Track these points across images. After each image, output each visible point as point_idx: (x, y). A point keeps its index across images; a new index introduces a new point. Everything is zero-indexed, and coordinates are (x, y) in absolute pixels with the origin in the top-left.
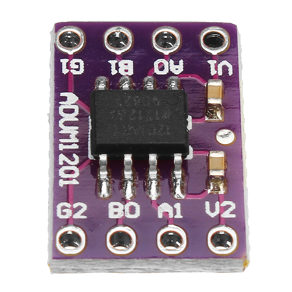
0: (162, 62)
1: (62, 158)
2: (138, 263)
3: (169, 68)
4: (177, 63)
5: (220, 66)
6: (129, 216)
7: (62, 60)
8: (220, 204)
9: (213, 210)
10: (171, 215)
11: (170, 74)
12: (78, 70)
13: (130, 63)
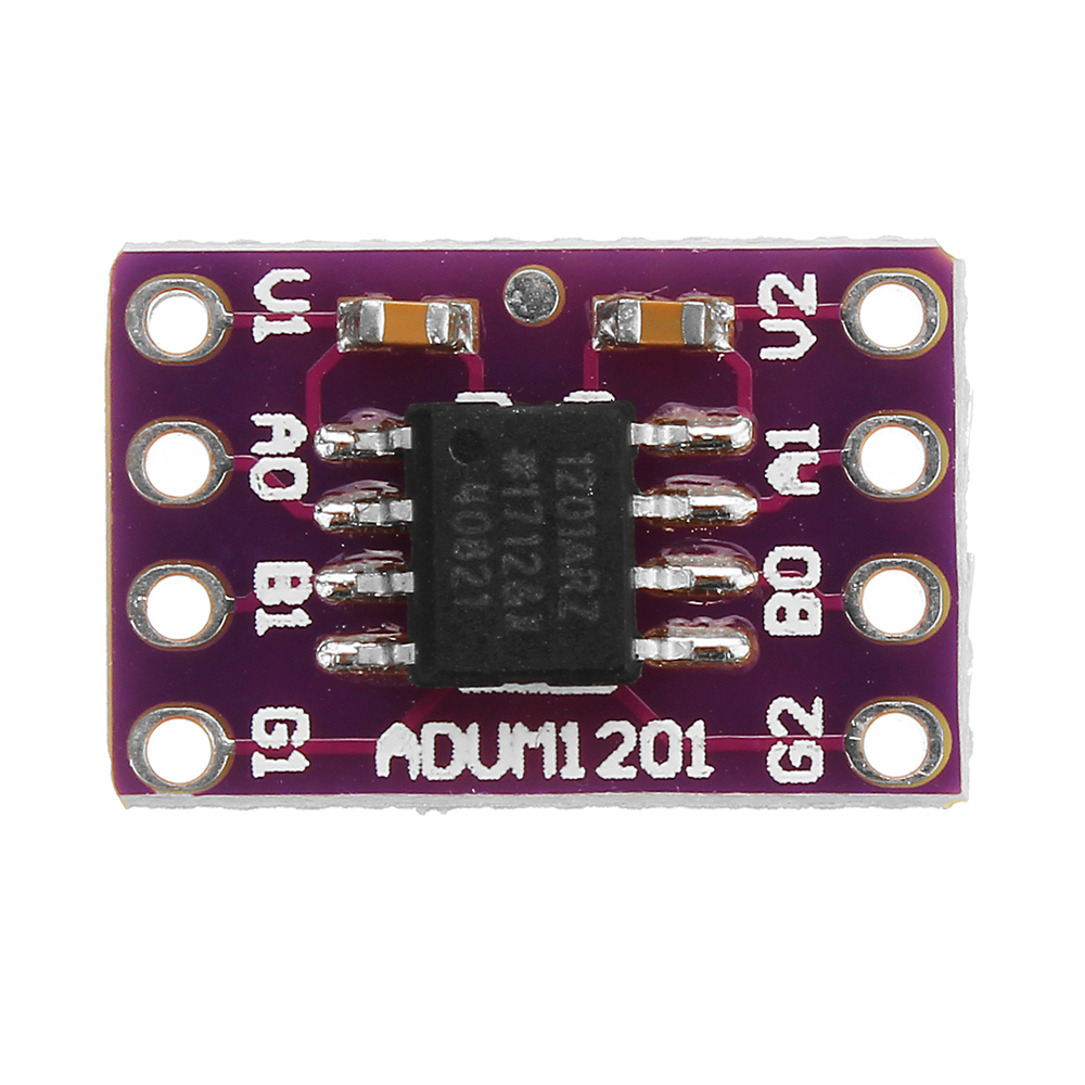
0: (261, 477)
1: (611, 768)
3: (284, 456)
4: (266, 434)
5: (276, 305)
6: (814, 576)
7: (258, 772)
8: (770, 317)
9: (790, 339)
10: (811, 458)
11: (306, 452)
12: (292, 726)
13: (264, 570)
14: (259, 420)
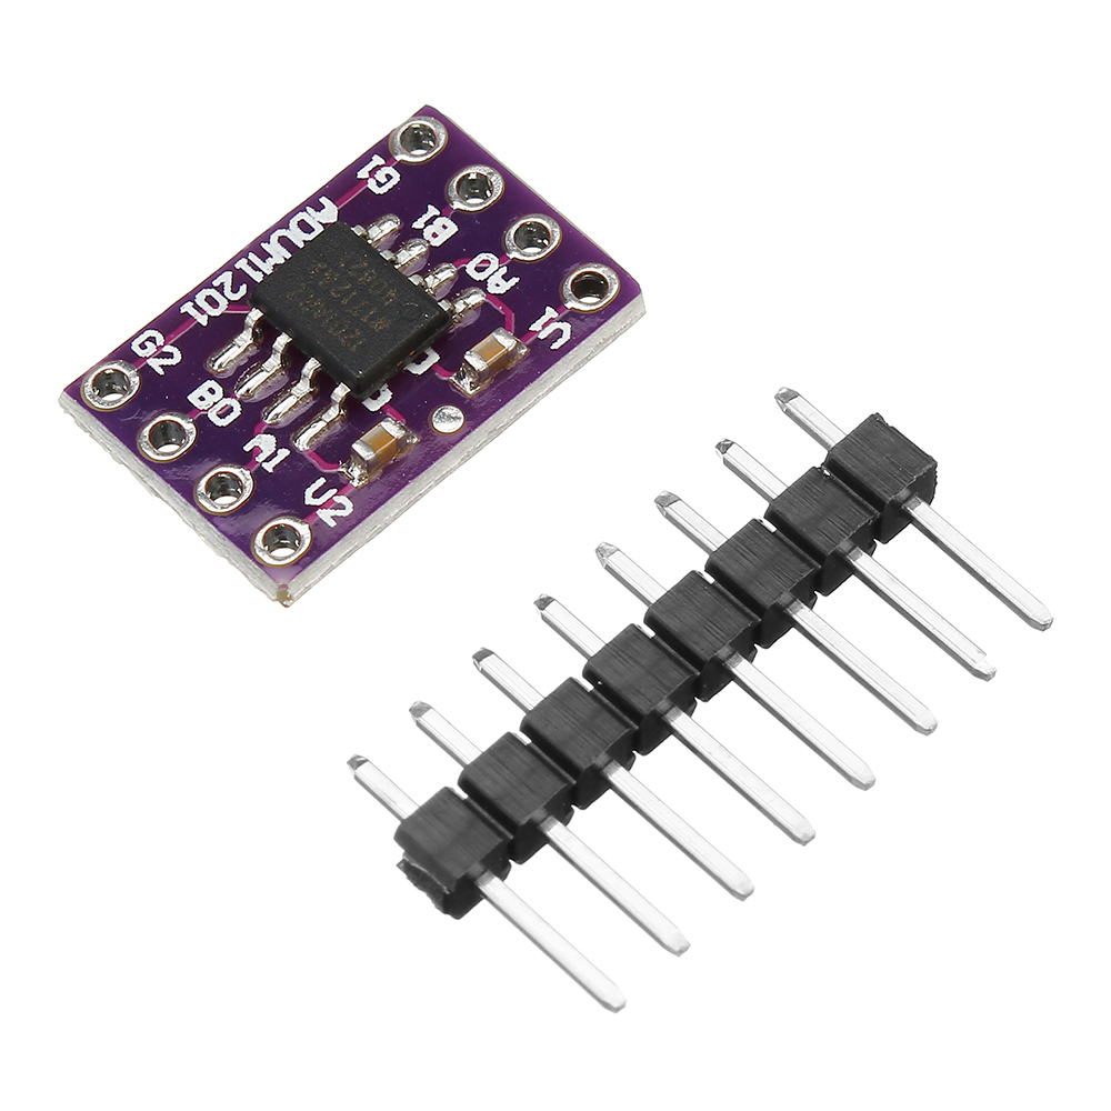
0: (491, 260)
1: (227, 278)
2: (156, 481)
3: (490, 276)
4: (506, 278)
5: (554, 326)
6: (213, 416)
7: (376, 157)
8: (335, 496)
9: (317, 495)
10: (260, 459)
11: (483, 285)
12: (380, 185)
13: (453, 229)
14: (515, 280)
